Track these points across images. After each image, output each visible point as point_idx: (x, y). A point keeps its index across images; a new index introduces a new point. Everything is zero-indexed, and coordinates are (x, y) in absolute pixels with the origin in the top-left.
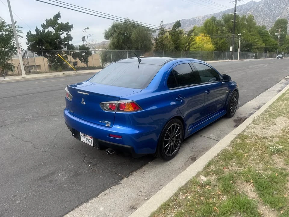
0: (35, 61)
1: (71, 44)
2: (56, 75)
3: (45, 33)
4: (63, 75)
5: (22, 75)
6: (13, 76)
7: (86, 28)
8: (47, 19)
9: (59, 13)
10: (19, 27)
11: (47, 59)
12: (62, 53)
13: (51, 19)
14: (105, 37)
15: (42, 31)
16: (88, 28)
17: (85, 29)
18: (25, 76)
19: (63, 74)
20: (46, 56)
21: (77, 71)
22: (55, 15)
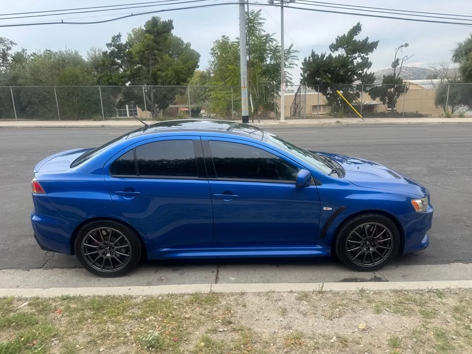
0: (305, 100)
1: (371, 73)
2: (325, 123)
3: (325, 58)
4: (337, 124)
5: (280, 119)
6: (272, 120)
7: (404, 44)
8: (338, 37)
9: (359, 24)
10: (296, 51)
11: (325, 97)
12: (352, 88)
13: (344, 35)
14: (453, 56)
15: (320, 57)
16: (407, 45)
17: (402, 46)
18: (284, 121)
19: (338, 122)
20: (325, 94)
21: (364, 119)
22: (352, 28)
